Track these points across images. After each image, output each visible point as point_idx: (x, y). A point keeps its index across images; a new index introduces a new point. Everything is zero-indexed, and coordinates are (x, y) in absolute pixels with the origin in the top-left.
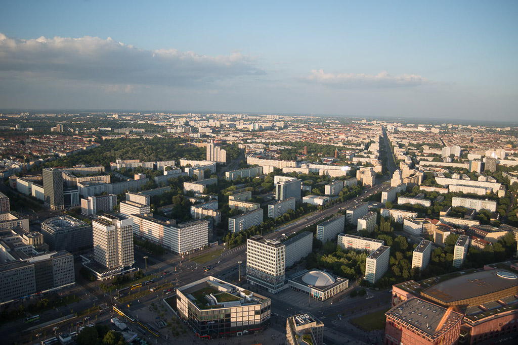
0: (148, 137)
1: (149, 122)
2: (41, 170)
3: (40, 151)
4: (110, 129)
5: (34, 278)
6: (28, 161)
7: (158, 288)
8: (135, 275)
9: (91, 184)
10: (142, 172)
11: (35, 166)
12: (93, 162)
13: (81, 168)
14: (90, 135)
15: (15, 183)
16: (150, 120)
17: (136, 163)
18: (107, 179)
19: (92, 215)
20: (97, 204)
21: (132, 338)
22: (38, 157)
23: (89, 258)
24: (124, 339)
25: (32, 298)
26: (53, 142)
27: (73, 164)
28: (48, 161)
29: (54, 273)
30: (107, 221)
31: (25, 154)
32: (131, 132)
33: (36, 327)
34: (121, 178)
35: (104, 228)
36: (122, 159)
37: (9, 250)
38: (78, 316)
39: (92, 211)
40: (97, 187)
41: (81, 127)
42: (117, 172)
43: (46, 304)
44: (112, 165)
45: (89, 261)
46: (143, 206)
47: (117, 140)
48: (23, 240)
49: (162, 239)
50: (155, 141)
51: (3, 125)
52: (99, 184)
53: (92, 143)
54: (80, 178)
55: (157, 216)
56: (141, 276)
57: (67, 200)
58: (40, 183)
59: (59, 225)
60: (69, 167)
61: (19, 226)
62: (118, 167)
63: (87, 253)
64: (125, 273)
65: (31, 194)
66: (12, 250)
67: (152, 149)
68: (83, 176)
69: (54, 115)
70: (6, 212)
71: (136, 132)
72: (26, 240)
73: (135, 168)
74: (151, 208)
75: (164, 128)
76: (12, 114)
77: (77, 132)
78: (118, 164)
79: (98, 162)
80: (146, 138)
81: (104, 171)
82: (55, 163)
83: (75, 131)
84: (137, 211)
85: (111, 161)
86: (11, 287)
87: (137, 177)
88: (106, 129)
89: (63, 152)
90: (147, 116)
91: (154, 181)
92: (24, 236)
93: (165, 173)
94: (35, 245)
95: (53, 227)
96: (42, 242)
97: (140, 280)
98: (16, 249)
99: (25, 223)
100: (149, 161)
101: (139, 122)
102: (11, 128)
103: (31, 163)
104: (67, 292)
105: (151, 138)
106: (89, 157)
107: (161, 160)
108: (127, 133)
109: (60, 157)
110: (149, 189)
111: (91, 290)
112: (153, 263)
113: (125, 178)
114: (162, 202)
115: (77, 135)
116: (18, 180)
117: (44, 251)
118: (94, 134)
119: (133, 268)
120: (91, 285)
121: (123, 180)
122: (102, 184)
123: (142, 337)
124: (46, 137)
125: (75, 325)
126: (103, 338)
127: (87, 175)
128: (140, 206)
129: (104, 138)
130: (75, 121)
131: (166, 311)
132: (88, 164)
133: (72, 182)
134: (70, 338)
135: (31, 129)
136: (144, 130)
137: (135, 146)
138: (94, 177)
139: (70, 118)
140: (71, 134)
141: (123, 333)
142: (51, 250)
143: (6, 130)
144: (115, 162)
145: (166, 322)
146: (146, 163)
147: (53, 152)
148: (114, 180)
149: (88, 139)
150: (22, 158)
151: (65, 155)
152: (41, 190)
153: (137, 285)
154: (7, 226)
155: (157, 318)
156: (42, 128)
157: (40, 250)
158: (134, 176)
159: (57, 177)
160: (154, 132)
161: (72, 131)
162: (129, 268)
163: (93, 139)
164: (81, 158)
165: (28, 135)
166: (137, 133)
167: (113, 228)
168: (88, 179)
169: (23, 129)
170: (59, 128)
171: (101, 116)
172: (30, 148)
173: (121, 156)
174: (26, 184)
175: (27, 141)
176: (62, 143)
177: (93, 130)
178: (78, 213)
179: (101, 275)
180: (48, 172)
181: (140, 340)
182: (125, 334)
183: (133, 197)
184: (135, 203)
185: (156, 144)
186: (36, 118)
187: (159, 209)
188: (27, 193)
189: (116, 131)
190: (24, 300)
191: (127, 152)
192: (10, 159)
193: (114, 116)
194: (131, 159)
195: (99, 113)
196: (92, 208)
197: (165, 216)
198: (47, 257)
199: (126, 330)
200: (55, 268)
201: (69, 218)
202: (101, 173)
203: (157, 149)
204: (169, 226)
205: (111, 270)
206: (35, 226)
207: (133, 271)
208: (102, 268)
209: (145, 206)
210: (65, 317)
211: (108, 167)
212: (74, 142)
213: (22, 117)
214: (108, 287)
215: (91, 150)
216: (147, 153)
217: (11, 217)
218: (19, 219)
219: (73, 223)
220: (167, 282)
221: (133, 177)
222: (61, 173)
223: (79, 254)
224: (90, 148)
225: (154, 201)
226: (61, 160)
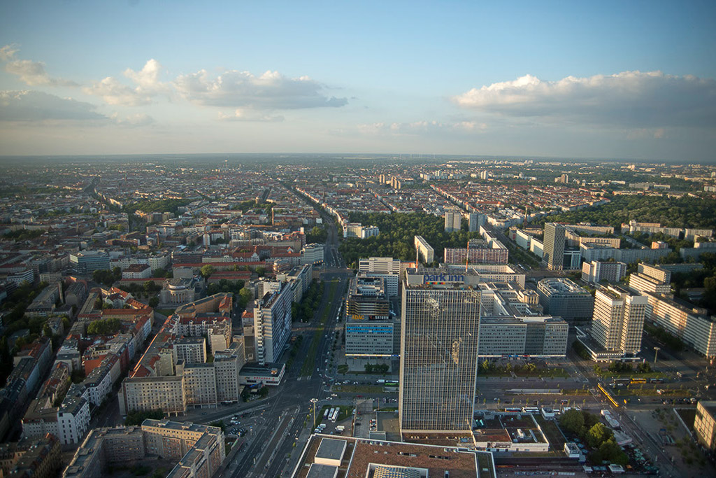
0: (674, 196)
1: (677, 176)
2: (543, 224)
3: (542, 203)
4: (624, 183)
5: (525, 339)
6: (529, 213)
7: (669, 393)
8: (638, 367)
9: (596, 247)
10: (663, 239)
11: (536, 219)
12: (600, 221)
13: (585, 226)
14: (599, 190)
15: (515, 236)
16: (680, 174)
17: (655, 228)
18: (616, 242)
19: (594, 284)
20: (602, 271)
21: (624, 442)
22: (539, 210)
23: (586, 332)
24: (614, 440)
25: (519, 358)
26: (557, 194)
27: (577, 221)
28: (549, 214)
29: (545, 339)
30: (615, 294)
31: (526, 204)
32: (651, 188)
33: (520, 390)
34: (634, 244)
35: (609, 301)
36: (638, 221)
37: (504, 304)
38: (564, 394)
39: (594, 278)
40: (604, 251)
41: (589, 178)
42: (630, 236)
43: (532, 369)
44: (623, 226)
45: (585, 336)
46: (660, 284)
47: (631, 197)
48: (519, 297)
49: (681, 331)
50: (685, 202)
51: (507, 173)
52: (605, 248)
53: (601, 199)
54: (584, 238)
55: (679, 299)
56: (647, 370)
57: (567, 261)
58: (540, 238)
59: (556, 288)
60: (572, 224)
61: (515, 280)
62: (631, 230)
63: (582, 325)
64: (626, 361)
65: (529, 248)
66: (507, 304)
67: (680, 212)
68: (588, 236)
69: (558, 164)
70: (503, 264)
71: (659, 188)
72: (522, 297)
73: (653, 234)
74: (672, 288)
75: (699, 186)
76: (515, 161)
77: (584, 185)
78: (631, 227)
79: (606, 221)
80: (671, 197)
81: (612, 232)
82: (557, 217)
83: (581, 183)
84: (653, 288)
85: (622, 222)
86: (502, 342)
87: (655, 245)
88: (619, 182)
89: (567, 206)
90: (675, 169)
91: (679, 254)
92: (520, 293)
93: (697, 245)
94: (529, 304)
95: (550, 288)
96: (537, 302)
97: (645, 376)
98: (510, 304)
99: (521, 279)
100: (674, 226)
101: (663, 175)
102: (515, 176)
103: (532, 215)
104: (556, 364)
105: (678, 197)
106: (596, 215)
107: (691, 227)
108: (646, 189)
109: (563, 212)
110: (670, 263)
111: (582, 369)
112: (665, 359)
113: (639, 245)
114: (687, 283)
115: (583, 187)
116: (518, 232)
117: (538, 312)
118: (603, 187)
119: (637, 357)
120: (584, 364)
121: (636, 247)
122: (610, 248)
123: (637, 446)
124: (549, 188)
125: (559, 402)
126: (589, 428)
127: (593, 236)
128: (657, 283)
129: (615, 193)
130: (582, 171)
131: (676, 425)
132: (595, 222)
133: (574, 241)
134: (552, 415)
135: (534, 178)
136: (669, 187)
137: (655, 206)
138: (600, 239)
139: (576, 168)
140: (577, 187)
141: (614, 431)
142: (545, 314)
143: (509, 178)
144: (628, 223)
145: (674, 439)
146: (669, 229)
147: (555, 205)
148: (624, 245)
149: (596, 193)
150: (524, 209)
151: (569, 209)
152: (541, 246)
153: (640, 380)
154: (504, 278)
155: (661, 430)
156: (546, 177)
157: (534, 311)
158: (651, 244)
159: (560, 233)
160: (683, 189)
161: (578, 182)
162: (632, 355)
163: (602, 194)
164: (586, 215)
165: (531, 185)
166: (659, 190)
167: (621, 303)
168: (594, 240)
169: (526, 178)
170: (563, 179)
171: (613, 166)
172: (532, 199)
173: (636, 217)
174: (526, 237)
175: (530, 190)
176: (567, 196)
177: (603, 183)
178: (577, 277)
179: (596, 355)
180: (551, 228)
181: (634, 448)
182: (616, 434)
183: (647, 270)
184: (651, 277)
185: (686, 205)
186: (540, 167)
187: (682, 291)
188: (526, 247)
189: (631, 185)
190: (511, 359)
191: (645, 212)
192: (511, 208)
193: (629, 167)
194: (648, 221)
195: (610, 163)
196: (595, 275)
197: (690, 302)
198: (541, 319)
199: (617, 429)
200: (547, 334)
201: (568, 281)
202: (609, 235)
203: (687, 212)
204: (696, 316)
205: (609, 352)
206: (531, 284)
207: (636, 361)
208: (599, 349)
209: (664, 284)
210: (549, 390)
211: (618, 229)
212: (580, 196)
213: (526, 165)
214: (602, 372)
215: (599, 206)
216: (673, 216)
217: (509, 270)
218: (516, 273)
219: (571, 288)
220: (683, 388)
221: (649, 245)
222: (564, 229)
223: (574, 324)
224: (598, 204)
225: (676, 280)
226: (564, 214)
